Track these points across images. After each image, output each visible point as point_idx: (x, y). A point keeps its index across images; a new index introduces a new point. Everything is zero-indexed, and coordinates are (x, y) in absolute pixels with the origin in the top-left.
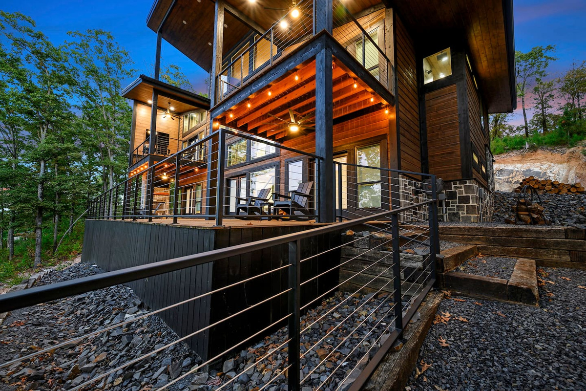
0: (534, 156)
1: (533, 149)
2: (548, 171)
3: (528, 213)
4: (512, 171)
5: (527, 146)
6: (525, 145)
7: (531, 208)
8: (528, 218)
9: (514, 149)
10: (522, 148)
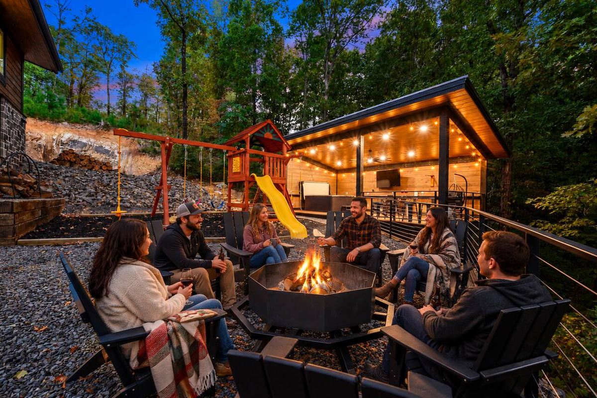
0: (106, 135)
1: (107, 128)
2: (116, 151)
3: (10, 185)
4: (85, 145)
5: (102, 124)
6: (101, 122)
7: (15, 179)
8: (10, 191)
9: (90, 122)
10: (98, 124)
